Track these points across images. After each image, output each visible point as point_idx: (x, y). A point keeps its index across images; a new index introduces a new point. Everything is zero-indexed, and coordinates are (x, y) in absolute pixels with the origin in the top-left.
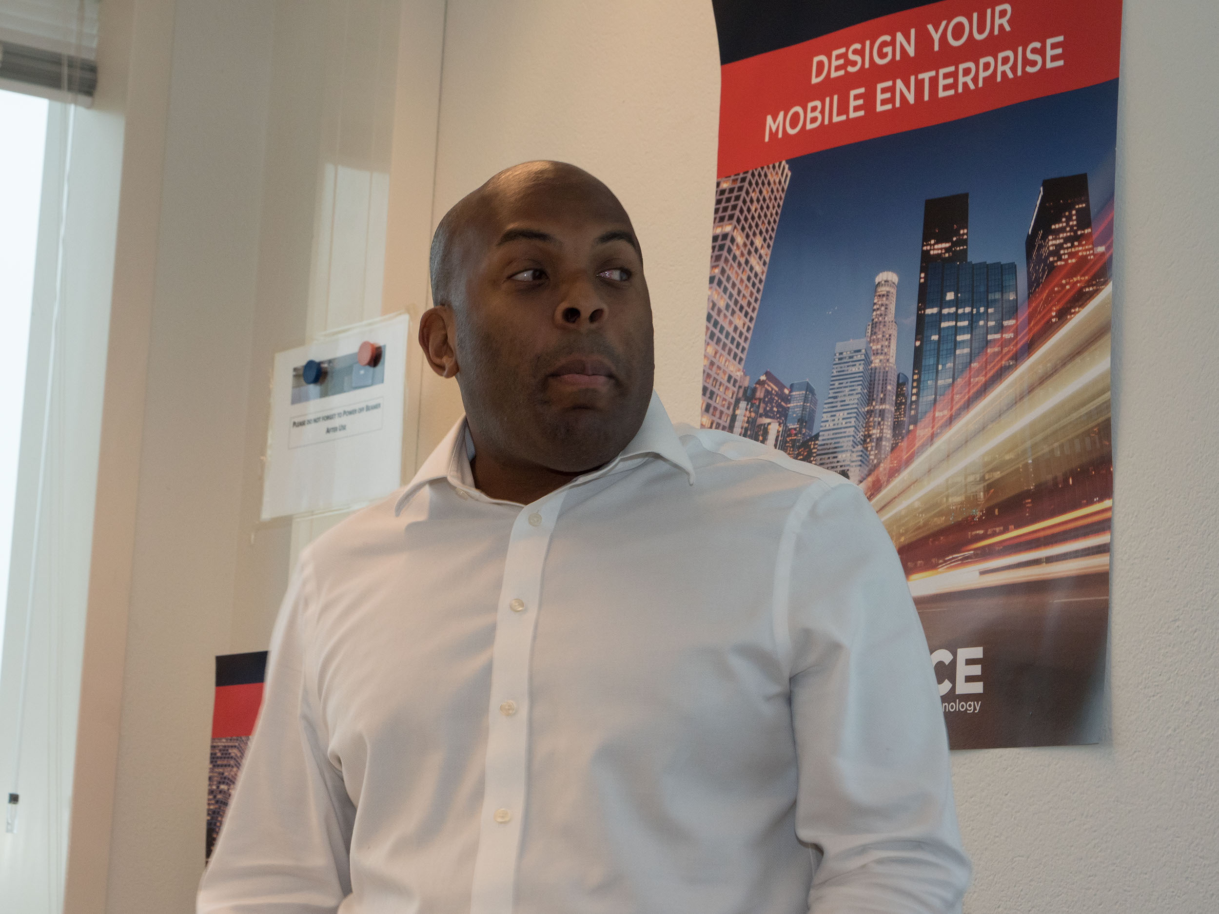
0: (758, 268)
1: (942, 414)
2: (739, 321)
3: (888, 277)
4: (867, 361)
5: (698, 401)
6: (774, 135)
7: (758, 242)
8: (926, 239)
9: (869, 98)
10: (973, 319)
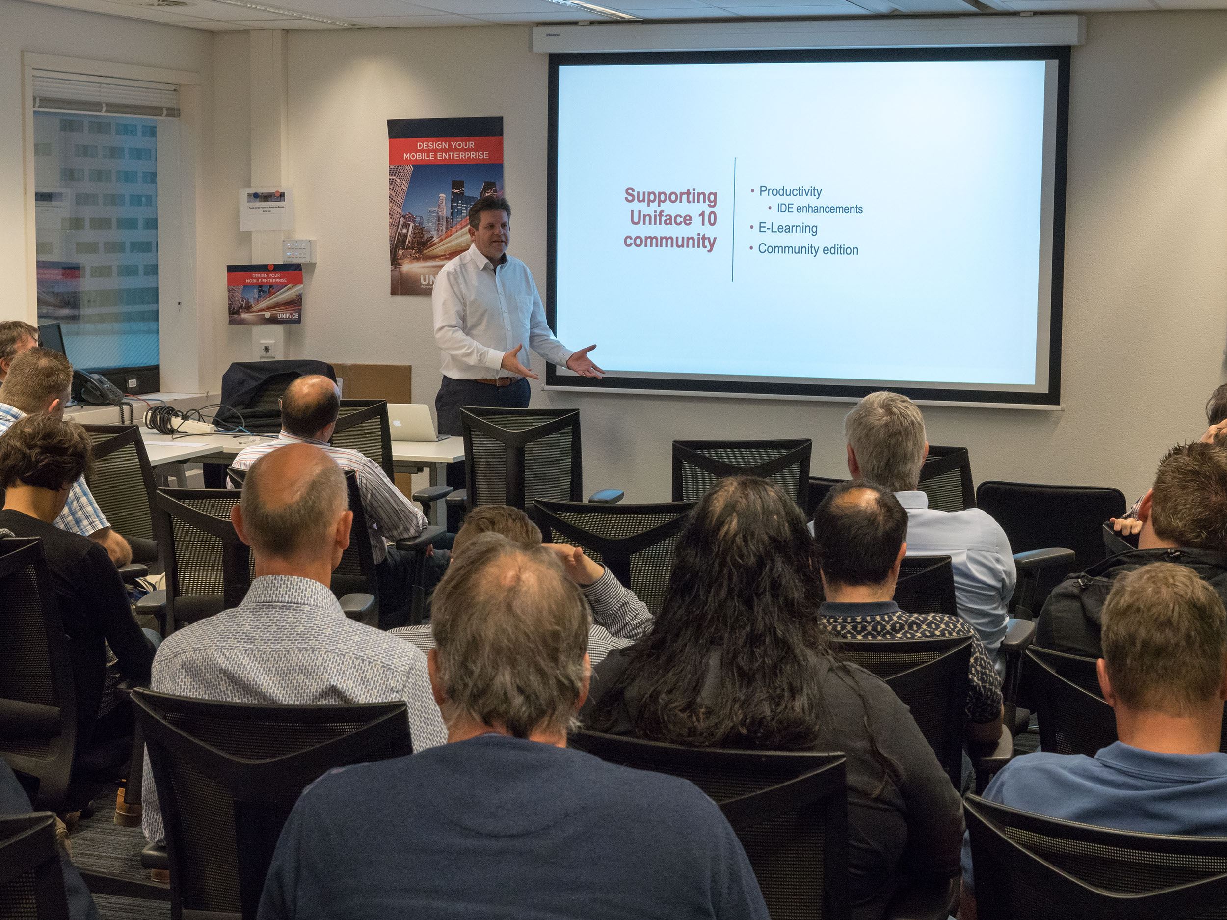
0: (404, 188)
1: (459, 226)
2: (399, 199)
3: (442, 196)
4: (438, 213)
5: (388, 216)
6: (406, 158)
7: (404, 182)
8: (453, 189)
9: (436, 156)
10: (466, 208)
